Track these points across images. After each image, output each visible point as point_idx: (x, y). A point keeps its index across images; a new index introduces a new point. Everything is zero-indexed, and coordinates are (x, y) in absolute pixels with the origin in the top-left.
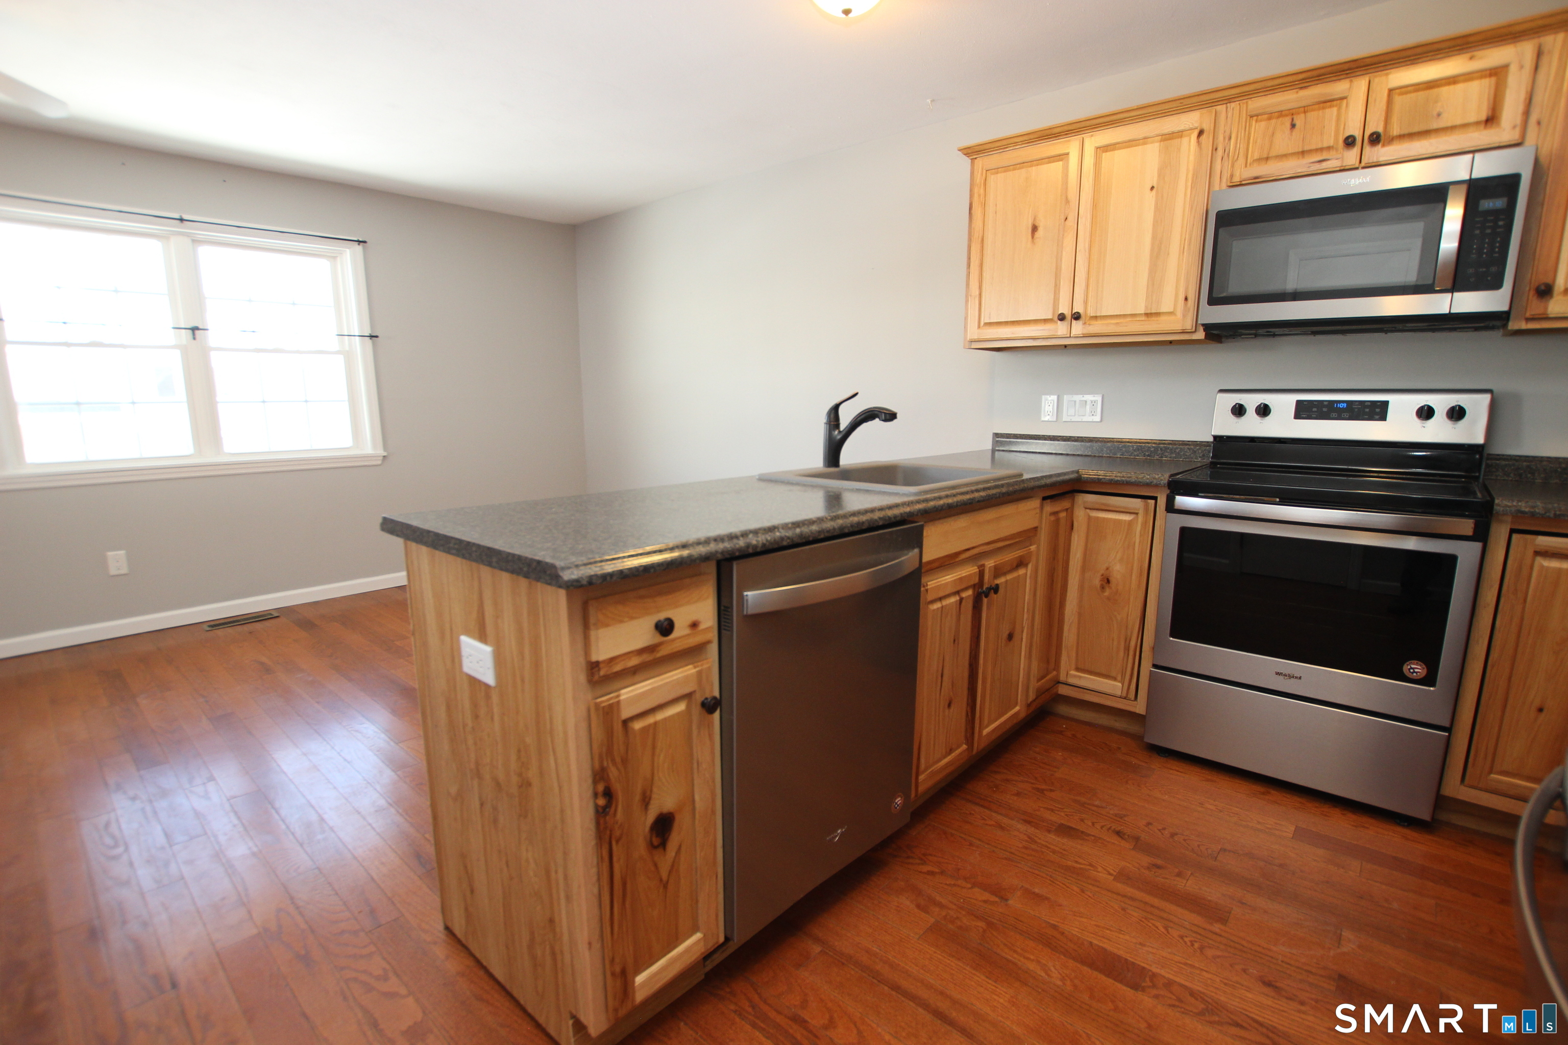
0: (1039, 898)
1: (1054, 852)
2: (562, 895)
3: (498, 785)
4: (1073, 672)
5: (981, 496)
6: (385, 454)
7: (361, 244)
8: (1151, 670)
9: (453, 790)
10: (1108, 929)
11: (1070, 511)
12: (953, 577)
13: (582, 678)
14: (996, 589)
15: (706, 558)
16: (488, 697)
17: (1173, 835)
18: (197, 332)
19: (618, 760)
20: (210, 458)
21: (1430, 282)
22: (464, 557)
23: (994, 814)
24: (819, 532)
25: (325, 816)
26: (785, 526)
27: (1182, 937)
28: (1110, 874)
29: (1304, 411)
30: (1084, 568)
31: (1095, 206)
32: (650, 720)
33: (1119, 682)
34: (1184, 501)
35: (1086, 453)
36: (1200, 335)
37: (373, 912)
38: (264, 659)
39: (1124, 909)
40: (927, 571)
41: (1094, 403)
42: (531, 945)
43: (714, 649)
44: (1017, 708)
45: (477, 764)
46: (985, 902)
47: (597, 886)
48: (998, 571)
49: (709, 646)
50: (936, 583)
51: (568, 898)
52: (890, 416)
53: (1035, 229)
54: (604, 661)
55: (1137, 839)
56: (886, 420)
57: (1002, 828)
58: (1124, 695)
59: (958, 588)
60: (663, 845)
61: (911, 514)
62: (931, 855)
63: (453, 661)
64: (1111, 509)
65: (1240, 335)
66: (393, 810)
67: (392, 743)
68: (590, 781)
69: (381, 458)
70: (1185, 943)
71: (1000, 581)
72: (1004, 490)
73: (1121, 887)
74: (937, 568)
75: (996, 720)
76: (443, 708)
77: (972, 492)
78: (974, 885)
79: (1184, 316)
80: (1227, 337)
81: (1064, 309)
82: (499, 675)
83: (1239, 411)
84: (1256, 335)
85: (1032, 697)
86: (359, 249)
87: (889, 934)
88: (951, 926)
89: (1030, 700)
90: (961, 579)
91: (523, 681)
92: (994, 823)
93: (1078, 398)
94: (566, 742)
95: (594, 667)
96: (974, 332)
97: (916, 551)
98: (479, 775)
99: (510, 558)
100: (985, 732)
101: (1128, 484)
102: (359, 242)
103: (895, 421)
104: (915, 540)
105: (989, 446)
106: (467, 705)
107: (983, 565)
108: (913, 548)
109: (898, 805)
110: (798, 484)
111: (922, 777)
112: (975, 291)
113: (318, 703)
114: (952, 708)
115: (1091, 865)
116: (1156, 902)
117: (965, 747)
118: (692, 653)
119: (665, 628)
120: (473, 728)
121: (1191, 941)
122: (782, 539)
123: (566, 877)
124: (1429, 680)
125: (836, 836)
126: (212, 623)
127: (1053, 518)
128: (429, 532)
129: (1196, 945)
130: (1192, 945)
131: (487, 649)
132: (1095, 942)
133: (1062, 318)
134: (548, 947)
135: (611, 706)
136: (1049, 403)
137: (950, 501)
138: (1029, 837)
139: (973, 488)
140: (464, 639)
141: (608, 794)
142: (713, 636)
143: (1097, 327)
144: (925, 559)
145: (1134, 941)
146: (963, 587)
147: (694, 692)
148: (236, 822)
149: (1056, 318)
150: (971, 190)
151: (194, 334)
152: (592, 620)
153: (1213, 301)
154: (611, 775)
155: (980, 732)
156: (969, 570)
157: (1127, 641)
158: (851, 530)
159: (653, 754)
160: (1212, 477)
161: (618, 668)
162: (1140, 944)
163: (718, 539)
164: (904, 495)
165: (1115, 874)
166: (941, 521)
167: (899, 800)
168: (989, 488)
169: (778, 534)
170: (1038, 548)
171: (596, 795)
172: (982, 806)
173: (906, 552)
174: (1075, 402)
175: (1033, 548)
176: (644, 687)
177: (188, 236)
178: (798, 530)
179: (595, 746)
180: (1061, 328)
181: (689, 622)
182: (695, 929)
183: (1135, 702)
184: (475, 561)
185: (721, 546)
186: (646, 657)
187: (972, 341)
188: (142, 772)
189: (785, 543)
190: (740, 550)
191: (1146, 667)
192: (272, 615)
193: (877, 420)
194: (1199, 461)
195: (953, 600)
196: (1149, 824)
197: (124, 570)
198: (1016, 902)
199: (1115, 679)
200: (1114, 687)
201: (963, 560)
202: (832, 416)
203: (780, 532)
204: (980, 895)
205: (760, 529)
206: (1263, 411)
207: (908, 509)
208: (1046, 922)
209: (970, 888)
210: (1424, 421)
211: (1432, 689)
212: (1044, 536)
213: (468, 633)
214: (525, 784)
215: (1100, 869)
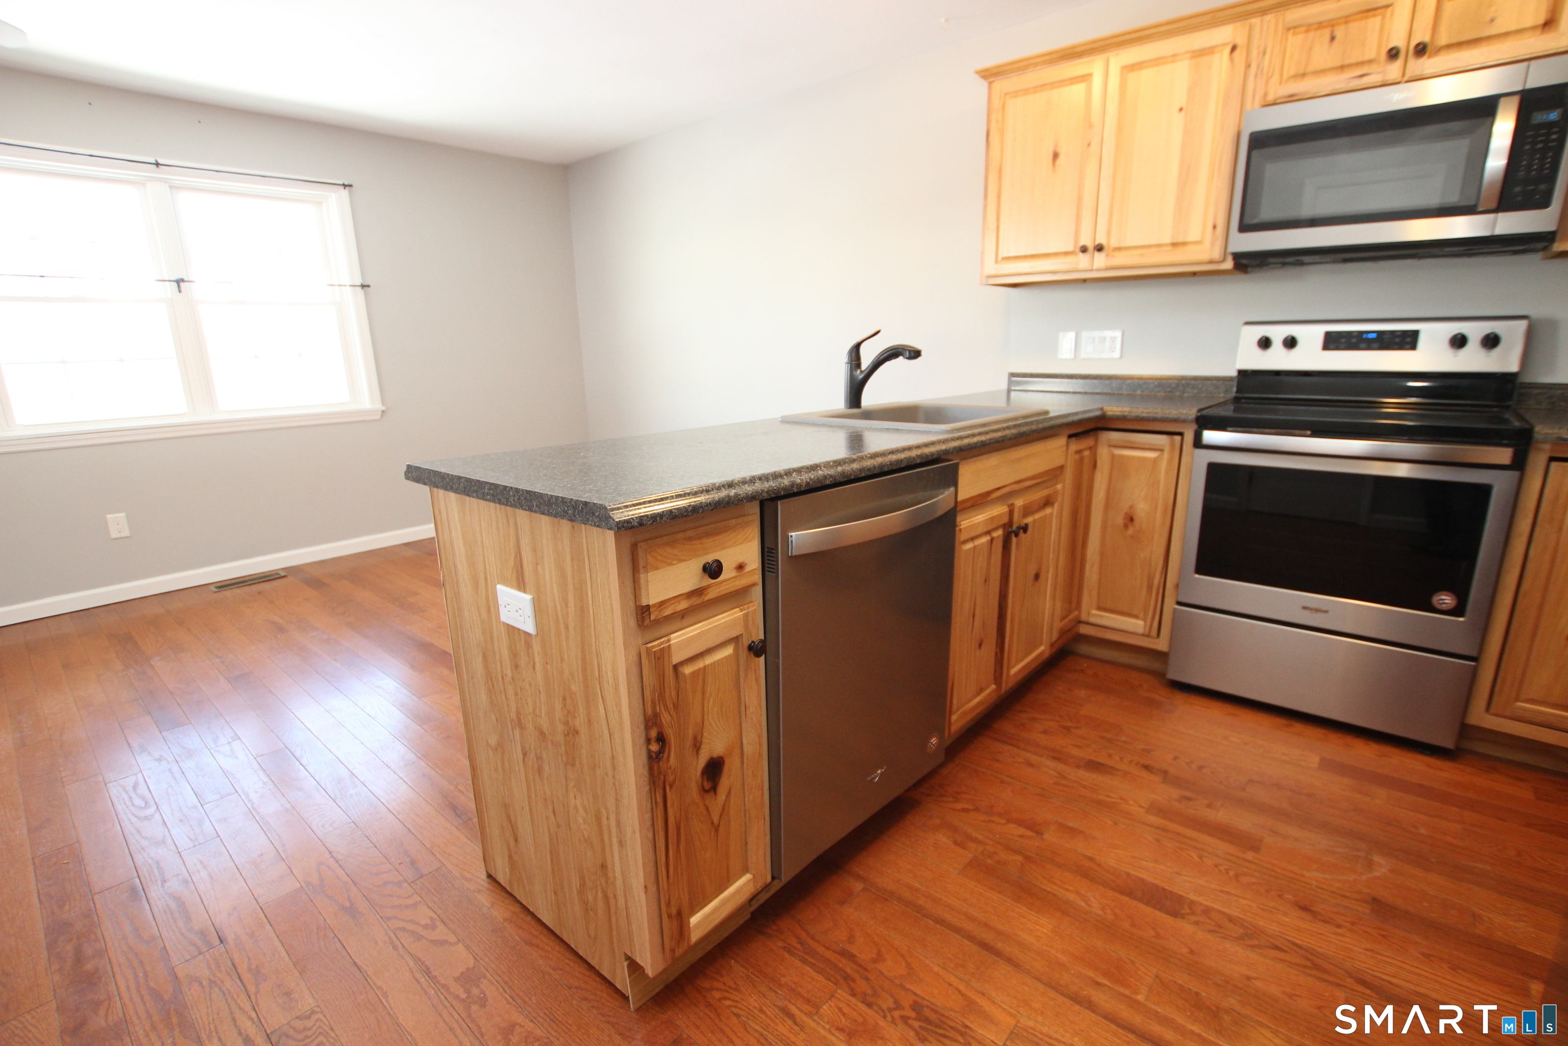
0: (1073, 832)
1: (1085, 787)
2: (615, 841)
3: (542, 733)
4: (1094, 612)
5: (1013, 434)
6: (384, 408)
7: (347, 188)
8: (1175, 609)
9: (493, 741)
10: (1143, 860)
11: (1093, 449)
12: (984, 517)
13: (633, 622)
14: (1025, 529)
15: (751, 498)
16: (529, 645)
17: (1200, 768)
18: (182, 284)
19: (670, 706)
20: (204, 415)
21: (1473, 203)
22: (500, 502)
23: (1023, 752)
24: (861, 470)
25: (355, 771)
26: (827, 465)
27: (1216, 866)
28: (1141, 807)
29: (1332, 342)
30: (1108, 506)
31: (1120, 130)
32: (699, 664)
33: (1142, 620)
34: (1210, 436)
35: (1105, 391)
36: (1229, 264)
37: (413, 862)
38: (277, 619)
39: (1158, 840)
40: (961, 511)
41: (1113, 339)
42: (581, 892)
43: (759, 590)
44: (1042, 648)
45: (518, 713)
46: (1021, 836)
47: (651, 831)
48: (1028, 511)
49: (754, 588)
50: (969, 522)
51: (621, 843)
52: (915, 354)
53: (1056, 156)
54: (654, 605)
55: (1165, 773)
56: (910, 358)
57: (1030, 764)
58: (1146, 632)
59: (990, 528)
60: (714, 789)
61: (946, 452)
62: (964, 793)
63: (489, 611)
64: (1136, 446)
65: (1267, 265)
66: (423, 764)
67: (414, 698)
68: (642, 727)
69: (380, 413)
70: (1220, 871)
71: (1029, 520)
72: (1034, 427)
73: (1152, 819)
74: (969, 507)
75: (1022, 660)
76: (480, 659)
77: (1004, 429)
78: (1009, 821)
79: (1213, 244)
80: (1253, 266)
81: (1086, 240)
82: (538, 624)
83: (1265, 343)
84: (1284, 264)
85: (1055, 635)
86: (345, 193)
87: (929, 870)
88: (989, 861)
89: (1054, 639)
90: (992, 519)
91: (567, 628)
92: (1022, 760)
93: (1097, 334)
94: (617, 689)
95: (643, 612)
96: (991, 268)
97: (952, 489)
98: (520, 724)
99: (553, 500)
100: (1013, 671)
101: (1155, 420)
102: (345, 186)
103: (919, 358)
104: (950, 478)
105: (1004, 386)
106: (506, 654)
107: (1012, 505)
108: (949, 486)
109: (933, 745)
110: (823, 425)
111: (954, 717)
112: (992, 224)
113: (335, 660)
114: (983, 647)
115: (1122, 799)
116: (1189, 832)
117: (993, 687)
118: (737, 596)
119: (713, 570)
120: (513, 678)
121: (1226, 870)
122: (825, 477)
123: (618, 823)
124: (1458, 611)
125: (876, 777)
126: (219, 585)
127: (1077, 457)
128: (460, 478)
129: (1232, 873)
130: (1227, 873)
131: (527, 597)
132: (1133, 872)
133: (1084, 250)
134: (599, 892)
135: (662, 650)
136: (1067, 340)
137: (983, 438)
138: (1059, 773)
139: (1005, 425)
140: (500, 588)
141: (661, 739)
142: (758, 578)
143: (1121, 259)
144: (960, 498)
145: (1170, 870)
146: (994, 526)
147: (742, 634)
148: (265, 779)
149: (1078, 250)
150: (989, 116)
151: (179, 287)
152: (641, 563)
153: (1244, 228)
154: (663, 721)
155: (1008, 670)
156: (998, 510)
157: (1150, 579)
158: (890, 468)
159: (703, 699)
160: (1235, 411)
161: (668, 612)
162: (1177, 873)
163: (763, 478)
164: (937, 433)
165: (1146, 806)
166: (974, 459)
167: (934, 740)
168: (1019, 425)
169: (820, 472)
170: (1064, 487)
171: (648, 741)
172: (1011, 745)
173: (942, 491)
174: (1094, 339)
175: (1059, 486)
176: (692, 631)
177: (165, 182)
178: (840, 469)
179: (647, 693)
180: (1083, 261)
181: (735, 564)
182: (746, 870)
183: (1158, 640)
184: (513, 506)
185: (766, 485)
186: (695, 601)
187: (989, 277)
188: (164, 734)
189: (828, 482)
190: (784, 489)
191: (1170, 605)
192: (279, 574)
193: (901, 358)
194: (1221, 396)
195: (984, 540)
196: (1175, 758)
197: (126, 533)
198: (1051, 836)
199: (1136, 617)
200: (1137, 625)
201: (992, 500)
202: (854, 354)
203: (822, 471)
204: (1015, 830)
205: (802, 468)
206: (1291, 343)
207: (943, 447)
208: (1083, 855)
209: (1005, 824)
210: (1456, 350)
211: (1461, 619)
212: (1069, 475)
213: (506, 582)
214: (572, 733)
215: (1131, 802)
